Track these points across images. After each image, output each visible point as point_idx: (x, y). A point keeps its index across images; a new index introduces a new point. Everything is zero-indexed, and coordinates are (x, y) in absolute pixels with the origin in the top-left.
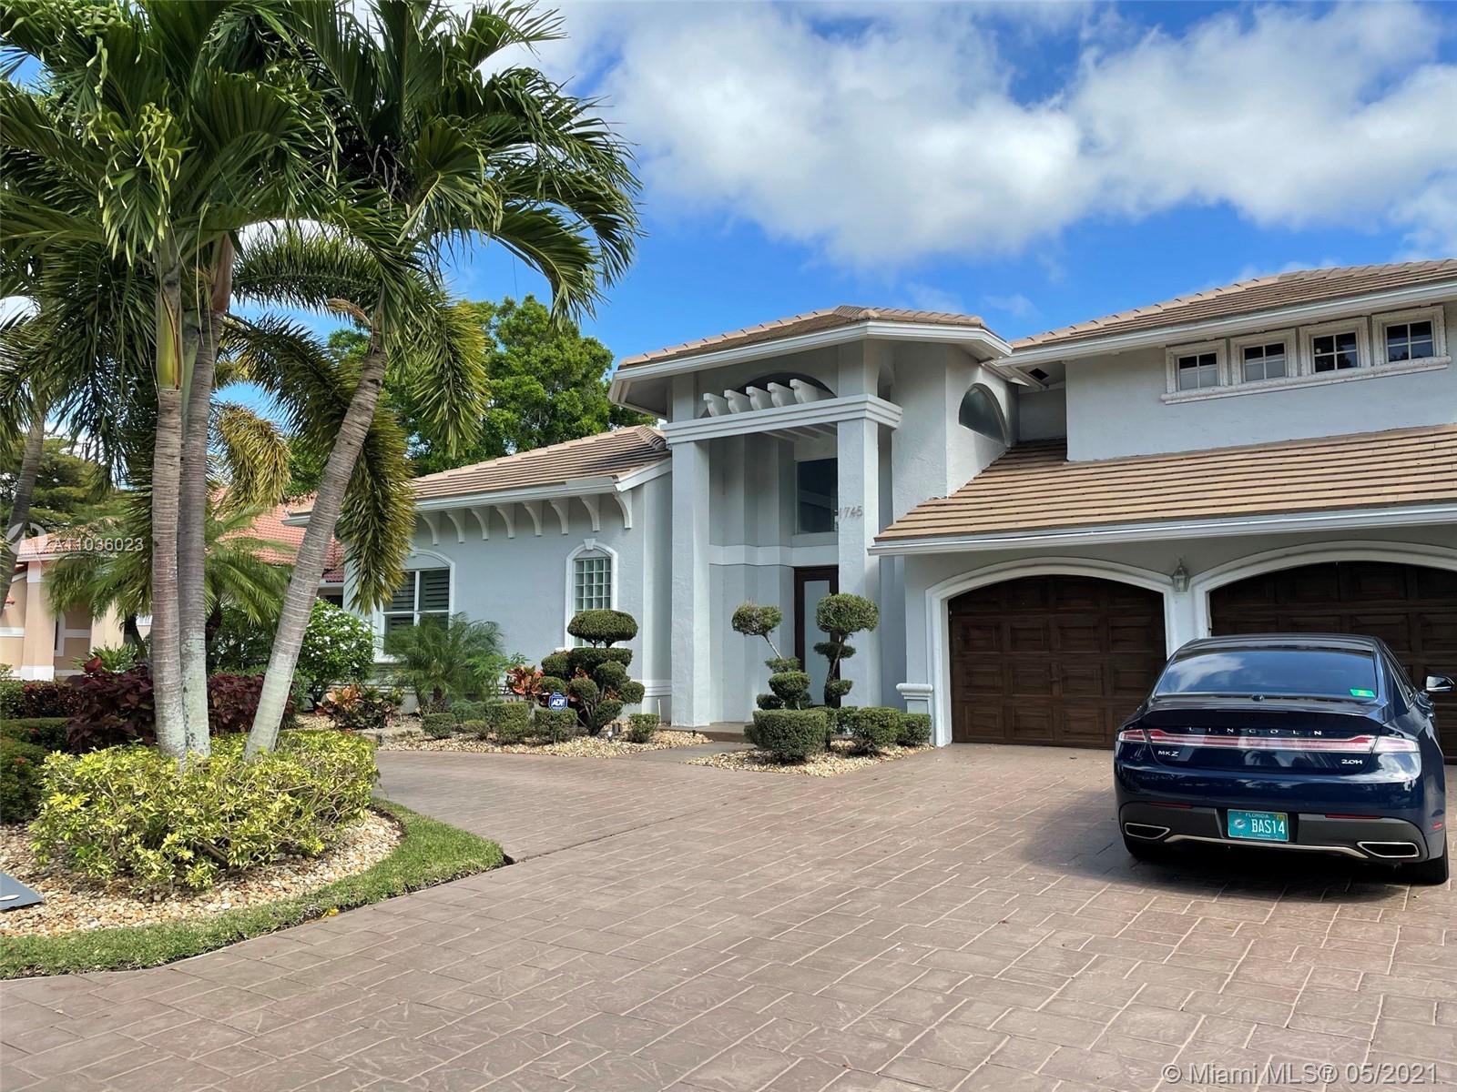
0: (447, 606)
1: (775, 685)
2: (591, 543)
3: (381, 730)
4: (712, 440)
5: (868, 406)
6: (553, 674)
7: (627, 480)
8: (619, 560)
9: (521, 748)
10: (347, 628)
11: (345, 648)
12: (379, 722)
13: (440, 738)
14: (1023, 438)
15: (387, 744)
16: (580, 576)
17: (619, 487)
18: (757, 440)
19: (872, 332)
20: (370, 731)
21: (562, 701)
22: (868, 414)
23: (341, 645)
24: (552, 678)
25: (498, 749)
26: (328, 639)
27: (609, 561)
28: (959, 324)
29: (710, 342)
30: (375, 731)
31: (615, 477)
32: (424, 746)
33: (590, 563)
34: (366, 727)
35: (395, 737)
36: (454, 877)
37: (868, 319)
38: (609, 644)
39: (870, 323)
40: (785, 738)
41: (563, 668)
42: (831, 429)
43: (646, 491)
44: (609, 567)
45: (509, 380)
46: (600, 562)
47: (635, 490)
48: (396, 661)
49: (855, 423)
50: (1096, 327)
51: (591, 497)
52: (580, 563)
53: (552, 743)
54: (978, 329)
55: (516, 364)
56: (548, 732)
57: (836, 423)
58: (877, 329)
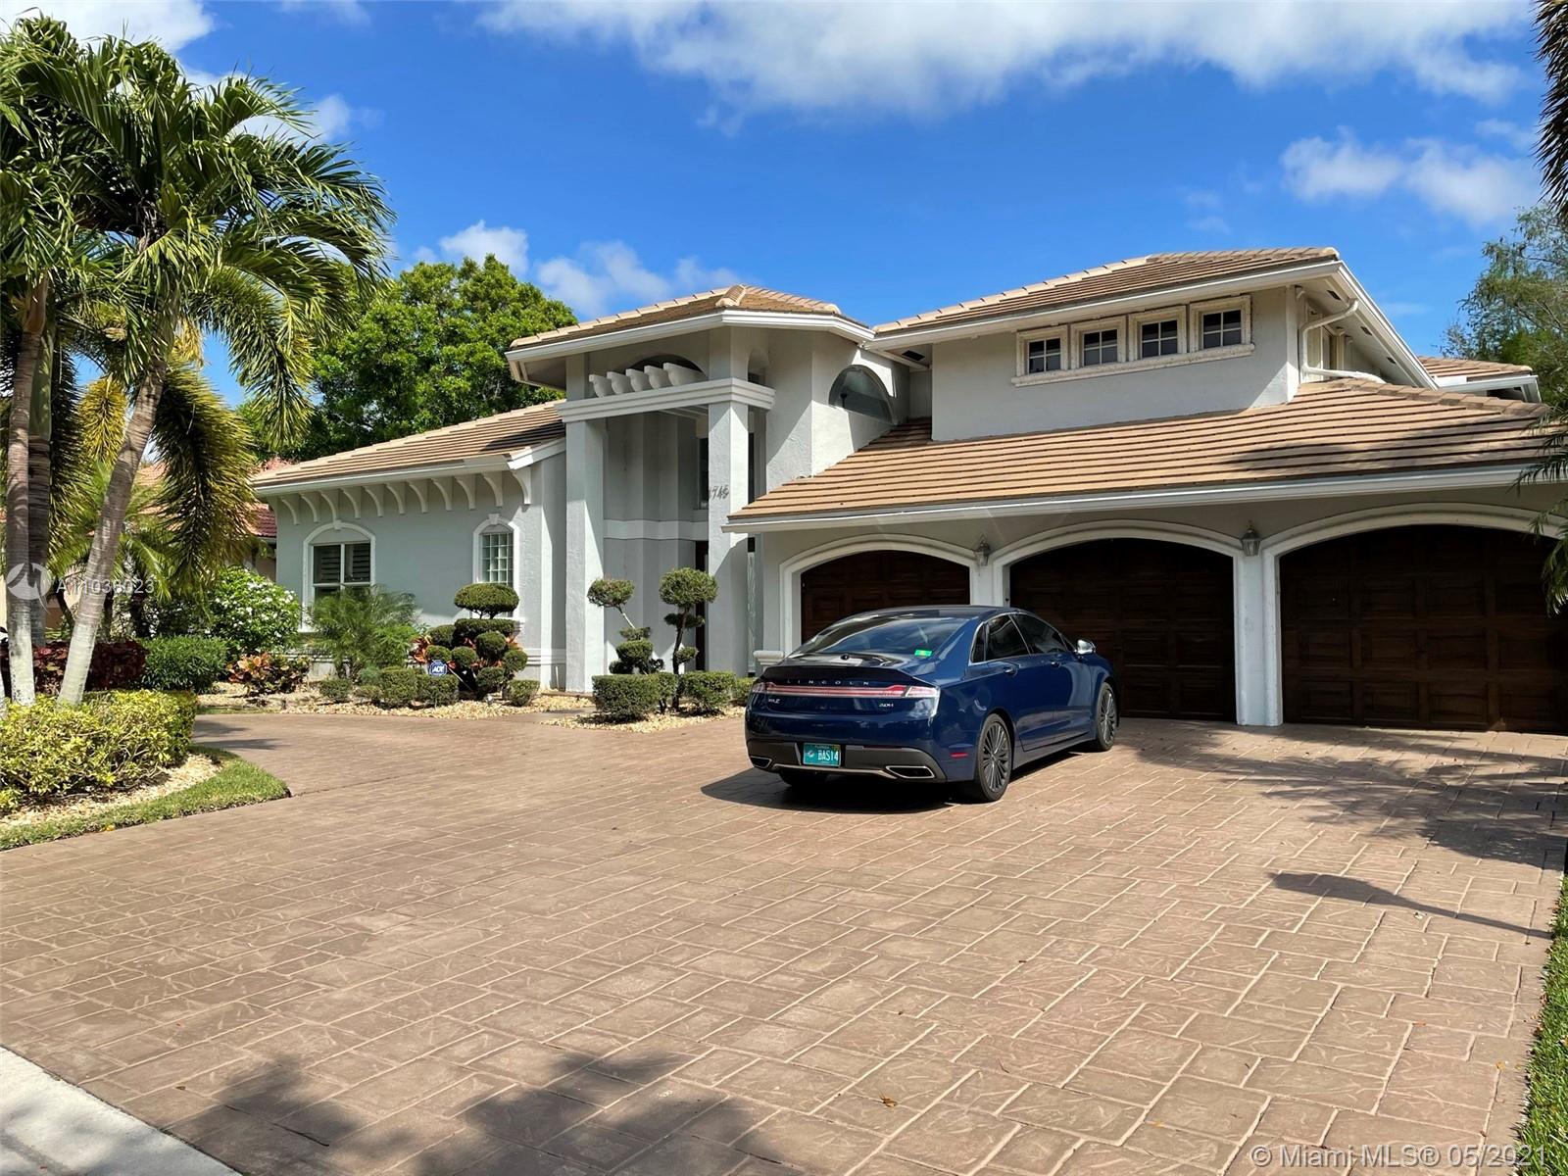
0: (368, 578)
1: (621, 652)
2: (495, 519)
3: (287, 695)
4: (607, 419)
5: (734, 390)
6: (440, 643)
7: (522, 458)
8: (521, 535)
9: (406, 710)
10: (269, 599)
11: (267, 618)
12: (286, 688)
13: (337, 702)
14: (914, 415)
15: (290, 708)
16: (486, 551)
17: (513, 465)
18: (655, 417)
19: (727, 320)
20: (277, 696)
21: (442, 668)
22: (734, 398)
23: (263, 615)
24: (437, 647)
25: (385, 712)
26: (249, 610)
27: (512, 535)
28: (813, 312)
29: (602, 323)
30: (282, 696)
31: (508, 456)
32: (321, 709)
33: (496, 537)
34: (273, 693)
35: (298, 702)
36: (230, 805)
37: (724, 308)
38: (492, 616)
39: (726, 312)
40: (615, 699)
41: (450, 639)
42: (703, 410)
43: (543, 469)
44: (512, 542)
45: (464, 347)
46: (504, 536)
47: (533, 467)
48: (313, 631)
49: (722, 405)
50: (961, 310)
51: (493, 474)
52: (486, 537)
53: (433, 706)
54: (832, 317)
55: (471, 331)
56: (431, 696)
57: (707, 405)
58: (731, 317)
